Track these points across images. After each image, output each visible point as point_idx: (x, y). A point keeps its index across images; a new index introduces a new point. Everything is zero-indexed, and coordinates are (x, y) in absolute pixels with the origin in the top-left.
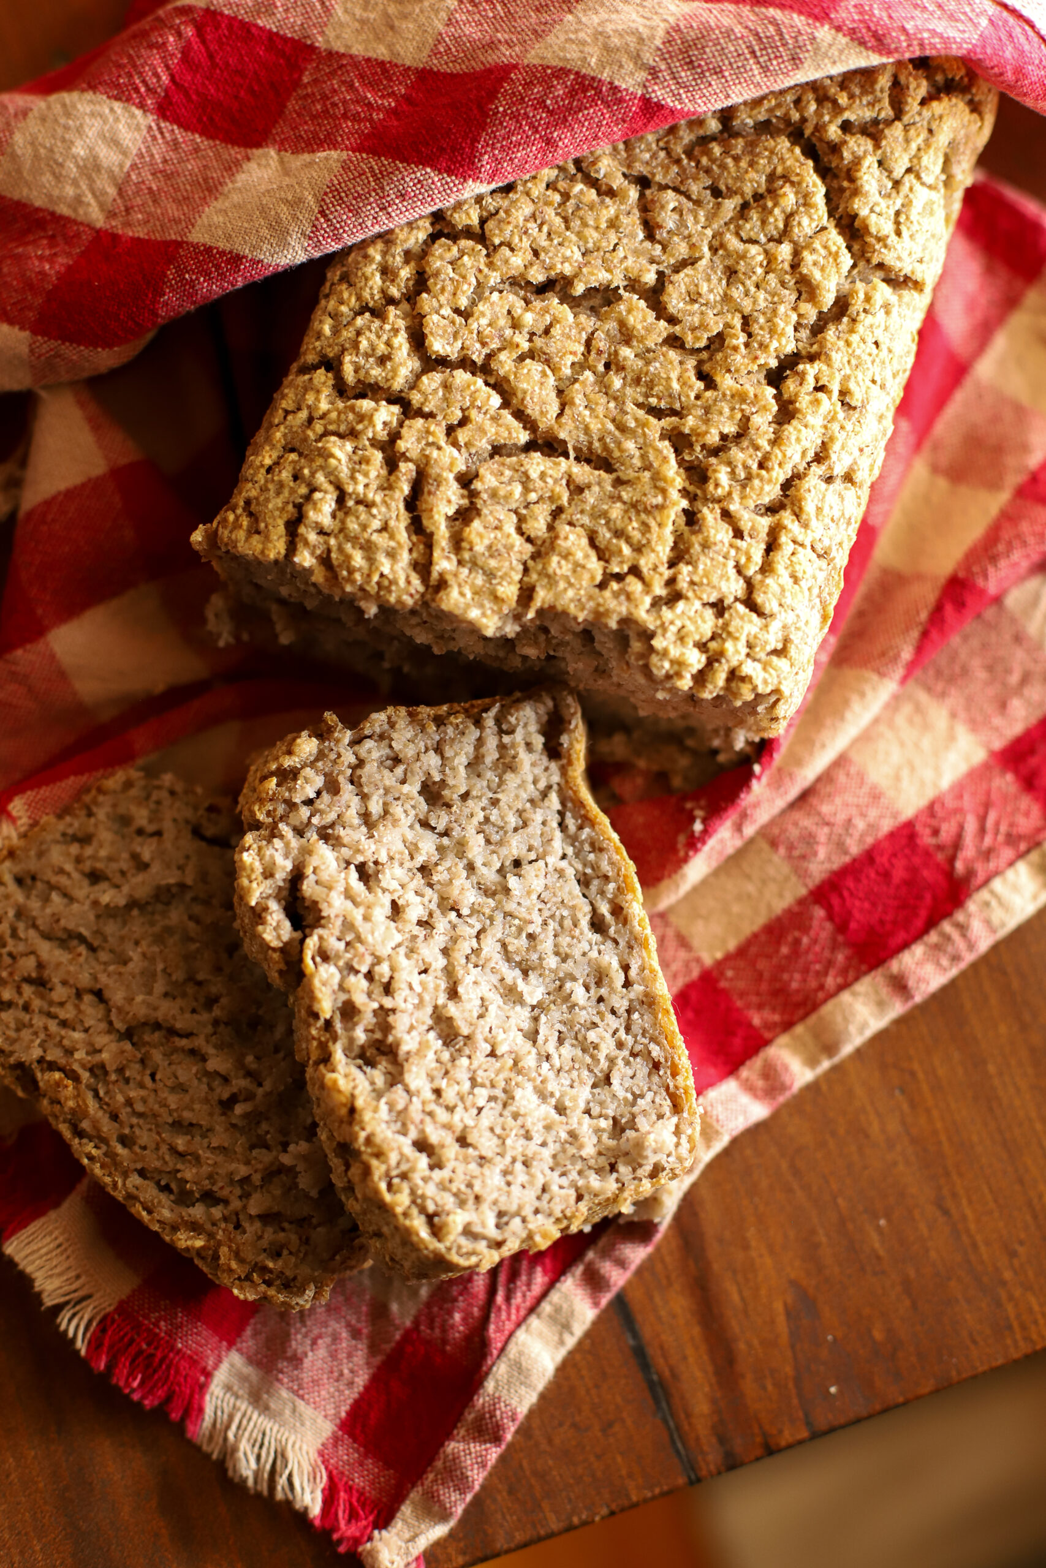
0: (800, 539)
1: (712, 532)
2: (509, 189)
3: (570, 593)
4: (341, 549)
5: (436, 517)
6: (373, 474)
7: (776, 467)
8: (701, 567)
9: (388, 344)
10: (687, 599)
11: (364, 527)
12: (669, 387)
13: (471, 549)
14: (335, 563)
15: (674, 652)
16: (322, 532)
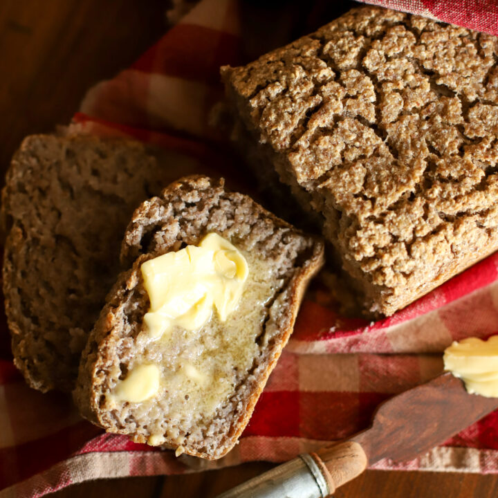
0: (449, 238)
1: (415, 208)
2: (444, 25)
3: (341, 189)
4: (270, 109)
5: (314, 123)
6: (304, 91)
7: (461, 203)
8: (400, 218)
9: (350, 48)
10: (384, 226)
11: (285, 107)
12: (444, 143)
13: (317, 145)
14: (264, 112)
15: (363, 242)
16: (268, 98)
